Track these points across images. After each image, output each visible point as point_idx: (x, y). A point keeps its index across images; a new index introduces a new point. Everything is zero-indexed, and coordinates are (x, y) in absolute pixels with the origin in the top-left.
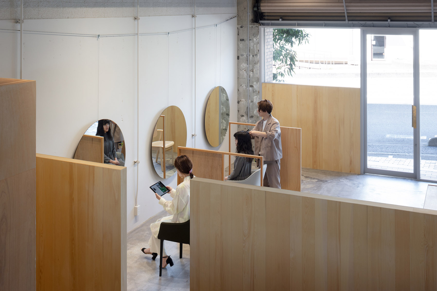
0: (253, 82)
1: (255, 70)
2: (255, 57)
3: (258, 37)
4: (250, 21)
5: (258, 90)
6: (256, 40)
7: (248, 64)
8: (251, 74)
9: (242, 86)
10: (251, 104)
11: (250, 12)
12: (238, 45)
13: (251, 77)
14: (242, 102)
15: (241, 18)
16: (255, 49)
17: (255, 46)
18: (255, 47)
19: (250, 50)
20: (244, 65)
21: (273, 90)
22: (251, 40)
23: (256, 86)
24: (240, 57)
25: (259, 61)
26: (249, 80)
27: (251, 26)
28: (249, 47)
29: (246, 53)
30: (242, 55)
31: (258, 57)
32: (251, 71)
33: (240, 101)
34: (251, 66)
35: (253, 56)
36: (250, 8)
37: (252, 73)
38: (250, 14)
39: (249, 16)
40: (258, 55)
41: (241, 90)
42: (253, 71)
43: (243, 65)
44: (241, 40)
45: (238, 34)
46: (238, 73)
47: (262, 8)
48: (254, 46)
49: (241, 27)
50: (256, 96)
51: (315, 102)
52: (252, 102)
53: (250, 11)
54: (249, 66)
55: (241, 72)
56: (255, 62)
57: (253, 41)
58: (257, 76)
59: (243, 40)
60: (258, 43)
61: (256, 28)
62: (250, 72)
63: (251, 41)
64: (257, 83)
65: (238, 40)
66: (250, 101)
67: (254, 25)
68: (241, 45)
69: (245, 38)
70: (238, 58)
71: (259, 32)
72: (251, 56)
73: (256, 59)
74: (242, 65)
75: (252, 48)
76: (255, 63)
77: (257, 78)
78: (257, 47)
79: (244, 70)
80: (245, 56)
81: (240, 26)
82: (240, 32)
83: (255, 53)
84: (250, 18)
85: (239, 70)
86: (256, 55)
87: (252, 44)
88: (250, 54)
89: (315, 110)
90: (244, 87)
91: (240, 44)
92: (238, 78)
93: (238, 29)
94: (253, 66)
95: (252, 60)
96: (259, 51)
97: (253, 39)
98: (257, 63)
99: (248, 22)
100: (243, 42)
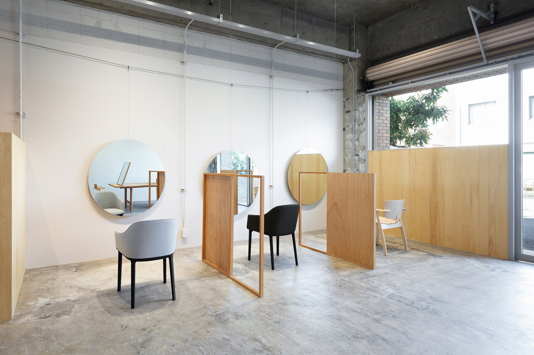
0: (359, 151)
1: (361, 139)
2: (360, 126)
3: (364, 106)
4: (355, 91)
5: (364, 159)
6: (362, 109)
7: (353, 134)
8: (357, 143)
9: (348, 156)
10: (357, 172)
11: (355, 83)
12: (344, 117)
13: (356, 146)
14: (348, 171)
15: (347, 91)
16: (361, 118)
17: (361, 114)
18: (361, 116)
19: (356, 120)
20: (350, 136)
21: (380, 158)
22: (356, 110)
23: (362, 154)
24: (346, 128)
25: (365, 129)
26: (355, 149)
27: (357, 96)
28: (355, 117)
29: (351, 124)
30: (348, 126)
31: (364, 125)
33: (346, 170)
34: (356, 135)
35: (359, 125)
36: (355, 79)
38: (355, 85)
39: (355, 87)
40: (364, 123)
41: (347, 160)
42: (358, 140)
43: (349, 136)
44: (347, 112)
45: (344, 107)
46: (344, 143)
47: (368, 76)
48: (359, 115)
49: (347, 100)
50: (361, 164)
51: (434, 166)
52: (358, 170)
53: (355, 81)
54: (355, 136)
55: (347, 143)
56: (360, 131)
57: (359, 111)
58: (363, 144)
59: (349, 111)
60: (364, 111)
61: (362, 97)
62: (356, 141)
64: (363, 151)
65: (344, 113)
66: (356, 170)
67: (359, 94)
68: (347, 116)
69: (350, 110)
70: (344, 129)
71: (365, 100)
72: (357, 125)
73: (362, 127)
74: (347, 136)
75: (358, 117)
77: (363, 146)
78: (362, 116)
79: (350, 140)
80: (351, 126)
81: (346, 99)
82: (347, 104)
83: (361, 121)
84: (355, 88)
85: (345, 141)
86: (362, 124)
87: (357, 113)
88: (356, 124)
89: (434, 175)
90: (350, 156)
91: (346, 115)
92: (344, 148)
93: (344, 102)
94: (359, 135)
95: (357, 130)
96: (365, 119)
97: (359, 109)
98: (363, 132)
99: (353, 93)
100: (349, 113)
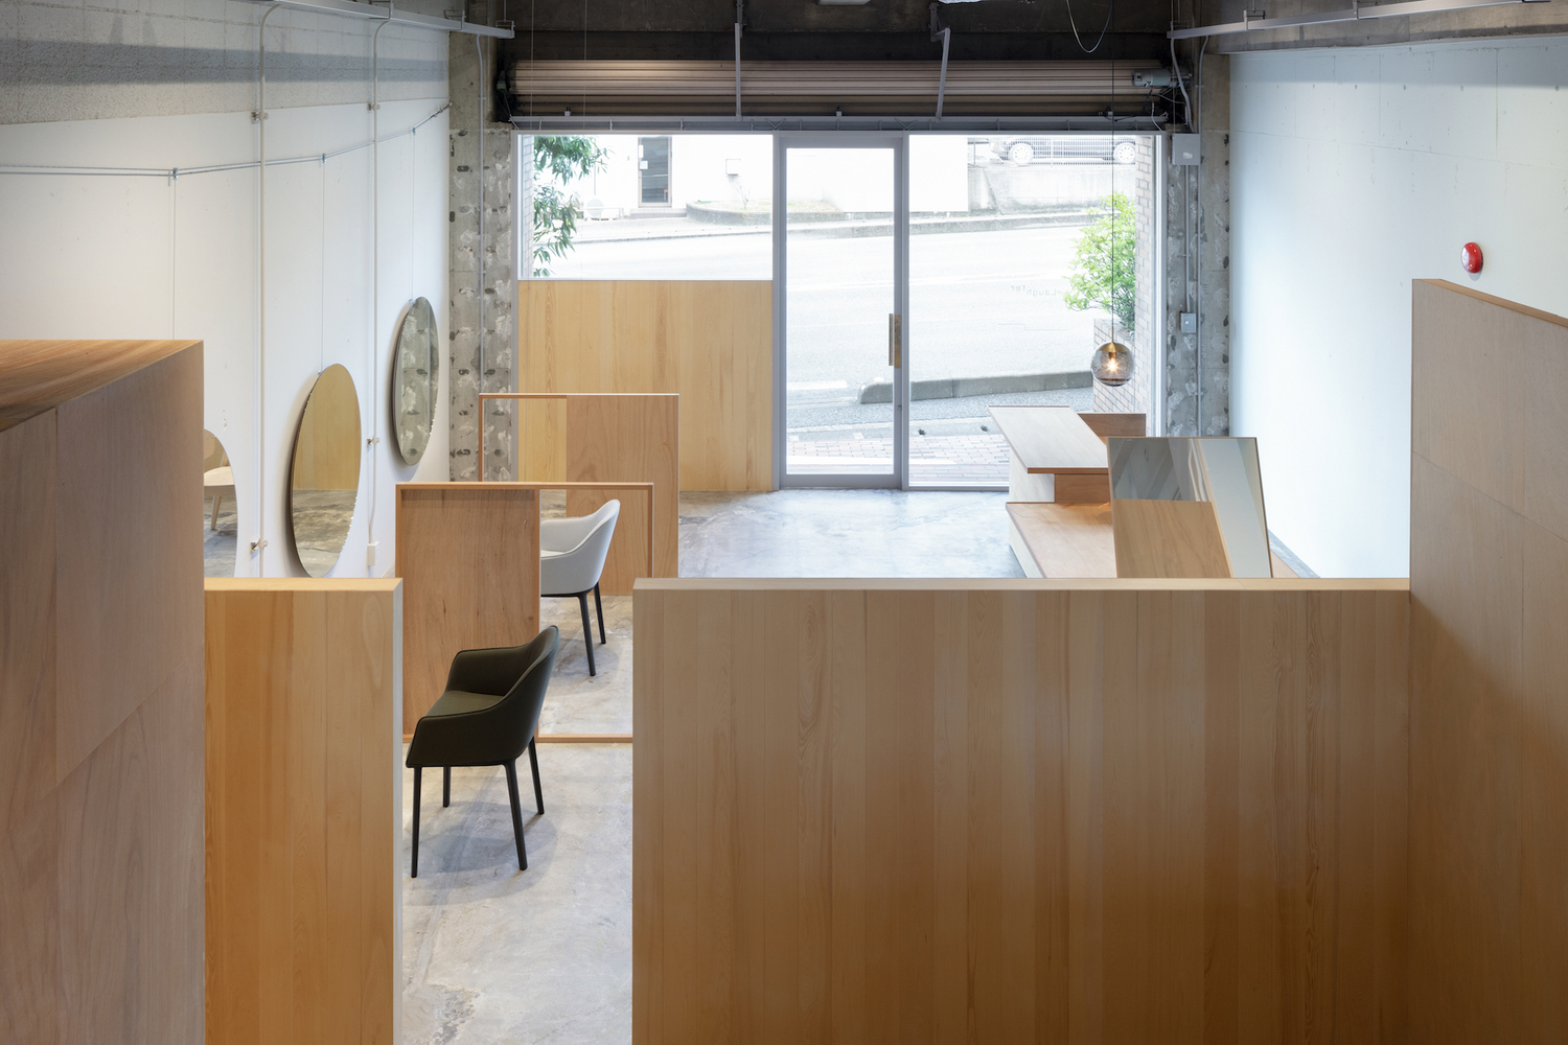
0: (494, 280)
1: (501, 248)
2: (499, 212)
3: (509, 160)
4: (486, 116)
5: (508, 301)
6: (503, 167)
7: (479, 233)
8: (489, 258)
9: (462, 292)
10: (489, 337)
11: (485, 95)
12: (451, 182)
13: (488, 267)
14: (464, 335)
15: (462, 109)
16: (501, 192)
17: (500, 183)
18: (500, 187)
19: (486, 195)
20: (468, 236)
21: (548, 299)
22: (486, 168)
23: (502, 290)
24: (458, 215)
25: (510, 223)
26: (484, 275)
27: (489, 131)
28: (484, 188)
29: (473, 203)
30: (463, 210)
31: (509, 212)
32: (487, 250)
33: (458, 331)
34: (488, 237)
35: (494, 210)
36: (485, 84)
37: (490, 255)
38: (485, 99)
39: (483, 104)
40: (509, 207)
41: (460, 302)
42: (493, 251)
43: (465, 237)
44: (460, 169)
45: (452, 154)
46: (453, 257)
47: (519, 83)
48: (496, 184)
49: (461, 134)
50: (502, 315)
51: (661, 321)
52: (491, 332)
53: (485, 90)
54: (484, 238)
55: (459, 255)
56: (498, 227)
57: (495, 172)
58: (508, 262)
59: (466, 169)
60: (509, 176)
61: (504, 136)
62: (486, 253)
63: (488, 171)
64: (505, 282)
65: (451, 169)
66: (486, 331)
67: (496, 127)
68: (460, 181)
69: (470, 164)
70: (452, 217)
71: (510, 146)
72: (489, 211)
73: (503, 217)
74: (462, 237)
75: (491, 189)
76: (500, 230)
77: (506, 267)
78: (505, 187)
79: (469, 249)
80: (472, 211)
81: (458, 131)
82: (459, 147)
83: (501, 201)
84: (485, 108)
85: (454, 250)
86: (503, 207)
87: (491, 178)
88: (486, 206)
89: (661, 341)
90: (470, 294)
91: (459, 178)
92: (452, 271)
93: (451, 139)
94: (494, 238)
95: (491, 223)
96: (510, 196)
97: (495, 166)
98: (506, 230)
99: (479, 121)
100: (466, 173)
